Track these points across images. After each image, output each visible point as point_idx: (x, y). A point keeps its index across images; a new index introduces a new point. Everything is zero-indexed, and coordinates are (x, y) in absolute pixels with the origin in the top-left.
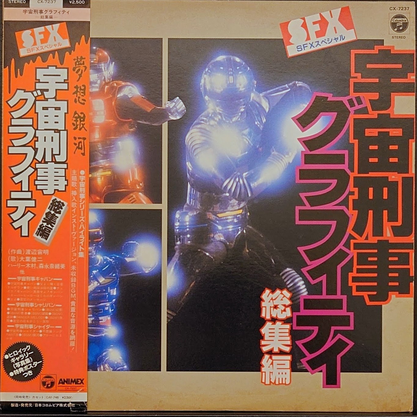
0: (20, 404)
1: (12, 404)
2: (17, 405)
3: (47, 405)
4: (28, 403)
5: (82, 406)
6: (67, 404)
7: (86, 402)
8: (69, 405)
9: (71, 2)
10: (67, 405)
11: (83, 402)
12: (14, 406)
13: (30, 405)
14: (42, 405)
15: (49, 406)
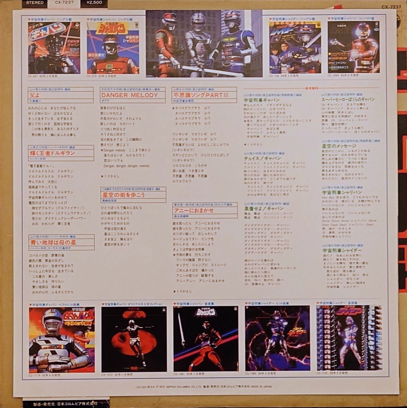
0: (43, 404)
1: (34, 403)
2: (39, 404)
3: (70, 404)
4: (51, 402)
5: (104, 404)
6: (90, 402)
7: (108, 400)
8: (92, 404)
9: (88, 2)
10: (89, 404)
11: (105, 400)
12: (36, 405)
13: (53, 404)
14: (65, 404)
15: (72, 405)
